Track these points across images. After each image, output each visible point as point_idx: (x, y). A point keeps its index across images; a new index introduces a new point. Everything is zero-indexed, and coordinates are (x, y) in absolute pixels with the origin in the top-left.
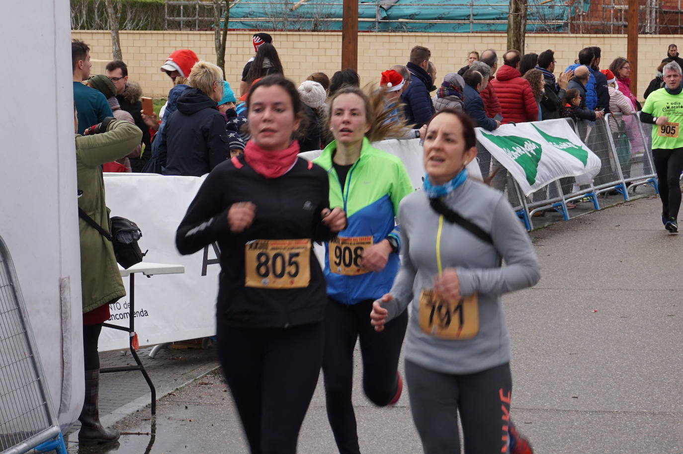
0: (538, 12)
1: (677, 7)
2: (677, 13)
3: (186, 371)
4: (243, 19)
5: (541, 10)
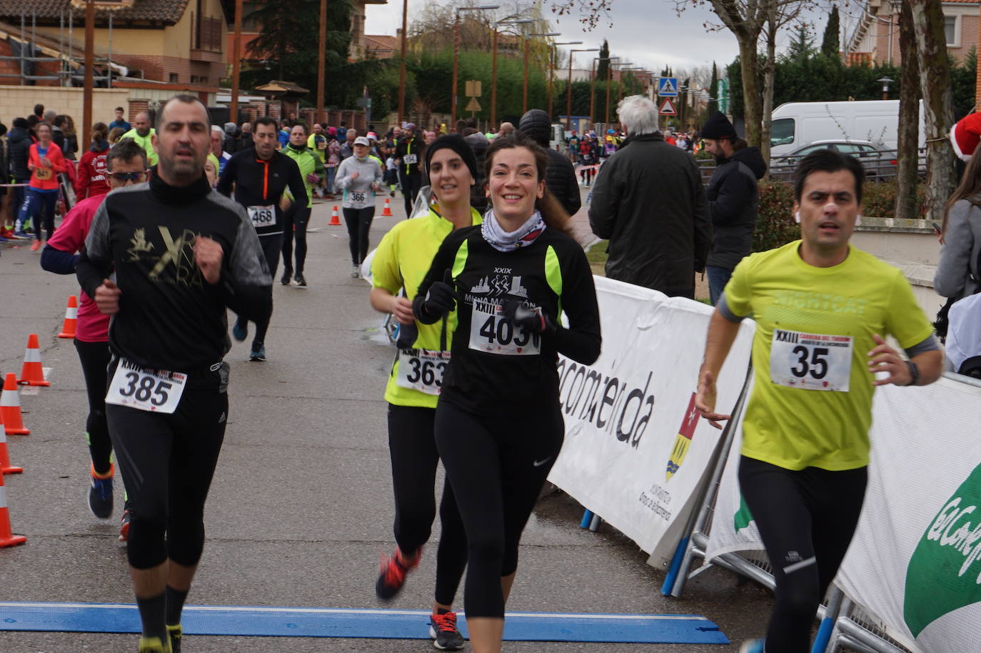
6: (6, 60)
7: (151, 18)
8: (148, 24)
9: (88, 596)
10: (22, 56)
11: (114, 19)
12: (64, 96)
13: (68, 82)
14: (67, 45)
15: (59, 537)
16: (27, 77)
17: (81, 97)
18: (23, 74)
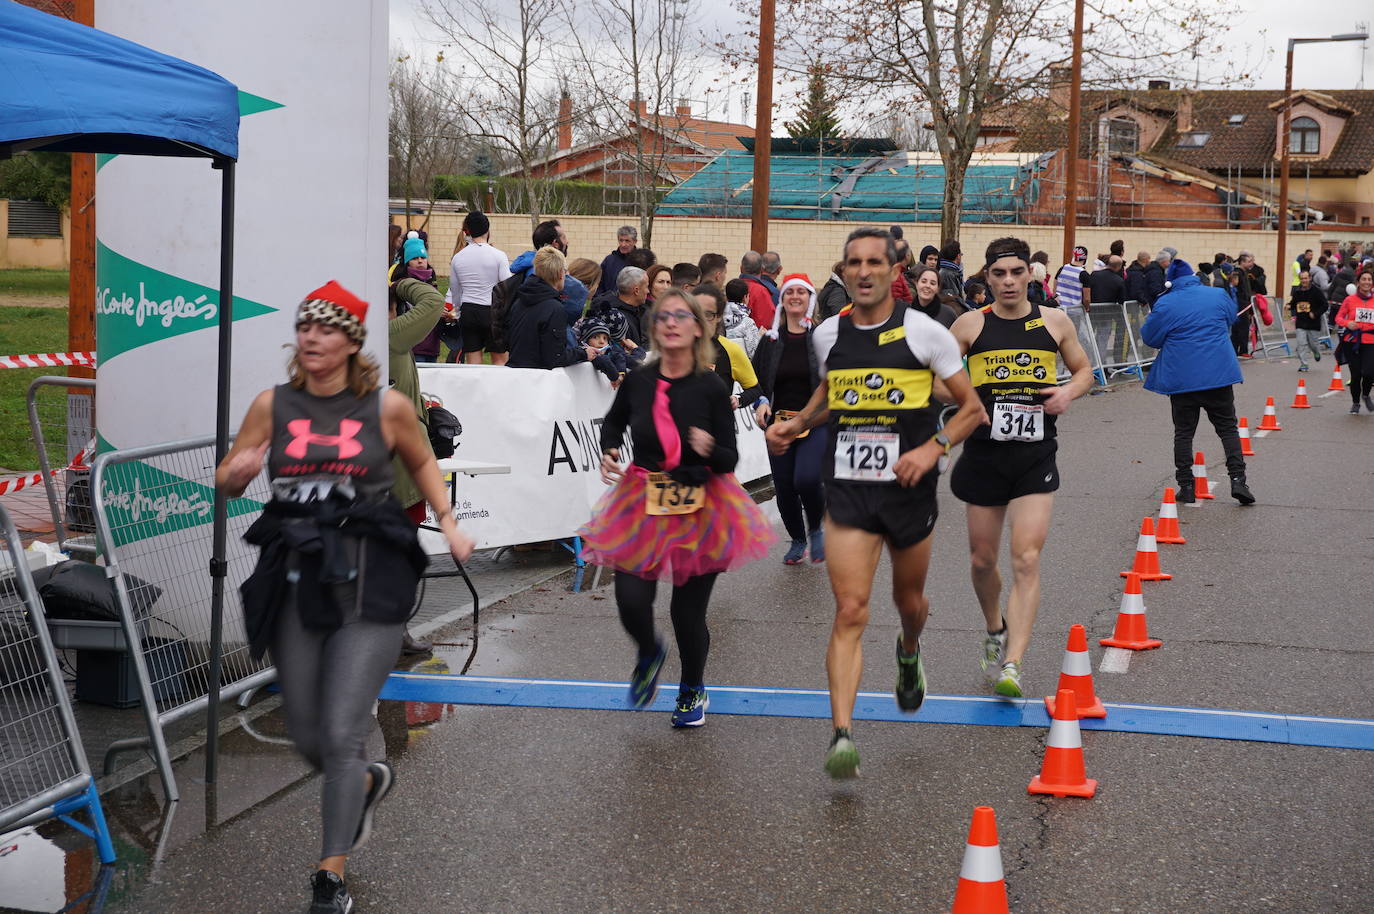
0: (985, 202)
1: (1129, 199)
2: (1130, 205)
3: (527, 576)
4: (682, 205)
5: (987, 200)
6: (1215, 207)
7: (1345, 168)
8: (1343, 173)
9: (1209, 702)
10: (1229, 203)
11: (1311, 170)
12: (1263, 238)
13: (1269, 226)
14: (1268, 193)
15: (1193, 643)
16: (1232, 222)
17: (1276, 238)
18: (1228, 219)
